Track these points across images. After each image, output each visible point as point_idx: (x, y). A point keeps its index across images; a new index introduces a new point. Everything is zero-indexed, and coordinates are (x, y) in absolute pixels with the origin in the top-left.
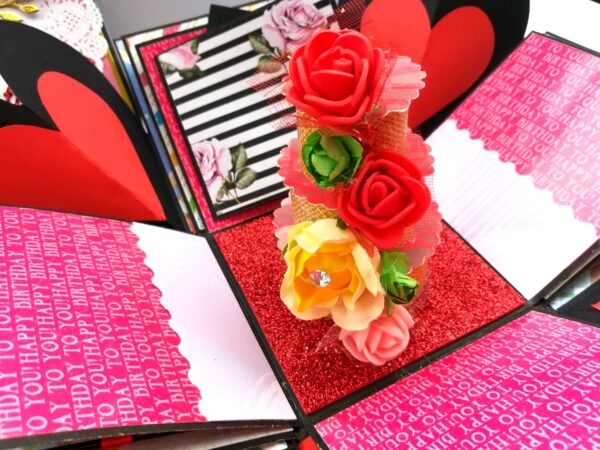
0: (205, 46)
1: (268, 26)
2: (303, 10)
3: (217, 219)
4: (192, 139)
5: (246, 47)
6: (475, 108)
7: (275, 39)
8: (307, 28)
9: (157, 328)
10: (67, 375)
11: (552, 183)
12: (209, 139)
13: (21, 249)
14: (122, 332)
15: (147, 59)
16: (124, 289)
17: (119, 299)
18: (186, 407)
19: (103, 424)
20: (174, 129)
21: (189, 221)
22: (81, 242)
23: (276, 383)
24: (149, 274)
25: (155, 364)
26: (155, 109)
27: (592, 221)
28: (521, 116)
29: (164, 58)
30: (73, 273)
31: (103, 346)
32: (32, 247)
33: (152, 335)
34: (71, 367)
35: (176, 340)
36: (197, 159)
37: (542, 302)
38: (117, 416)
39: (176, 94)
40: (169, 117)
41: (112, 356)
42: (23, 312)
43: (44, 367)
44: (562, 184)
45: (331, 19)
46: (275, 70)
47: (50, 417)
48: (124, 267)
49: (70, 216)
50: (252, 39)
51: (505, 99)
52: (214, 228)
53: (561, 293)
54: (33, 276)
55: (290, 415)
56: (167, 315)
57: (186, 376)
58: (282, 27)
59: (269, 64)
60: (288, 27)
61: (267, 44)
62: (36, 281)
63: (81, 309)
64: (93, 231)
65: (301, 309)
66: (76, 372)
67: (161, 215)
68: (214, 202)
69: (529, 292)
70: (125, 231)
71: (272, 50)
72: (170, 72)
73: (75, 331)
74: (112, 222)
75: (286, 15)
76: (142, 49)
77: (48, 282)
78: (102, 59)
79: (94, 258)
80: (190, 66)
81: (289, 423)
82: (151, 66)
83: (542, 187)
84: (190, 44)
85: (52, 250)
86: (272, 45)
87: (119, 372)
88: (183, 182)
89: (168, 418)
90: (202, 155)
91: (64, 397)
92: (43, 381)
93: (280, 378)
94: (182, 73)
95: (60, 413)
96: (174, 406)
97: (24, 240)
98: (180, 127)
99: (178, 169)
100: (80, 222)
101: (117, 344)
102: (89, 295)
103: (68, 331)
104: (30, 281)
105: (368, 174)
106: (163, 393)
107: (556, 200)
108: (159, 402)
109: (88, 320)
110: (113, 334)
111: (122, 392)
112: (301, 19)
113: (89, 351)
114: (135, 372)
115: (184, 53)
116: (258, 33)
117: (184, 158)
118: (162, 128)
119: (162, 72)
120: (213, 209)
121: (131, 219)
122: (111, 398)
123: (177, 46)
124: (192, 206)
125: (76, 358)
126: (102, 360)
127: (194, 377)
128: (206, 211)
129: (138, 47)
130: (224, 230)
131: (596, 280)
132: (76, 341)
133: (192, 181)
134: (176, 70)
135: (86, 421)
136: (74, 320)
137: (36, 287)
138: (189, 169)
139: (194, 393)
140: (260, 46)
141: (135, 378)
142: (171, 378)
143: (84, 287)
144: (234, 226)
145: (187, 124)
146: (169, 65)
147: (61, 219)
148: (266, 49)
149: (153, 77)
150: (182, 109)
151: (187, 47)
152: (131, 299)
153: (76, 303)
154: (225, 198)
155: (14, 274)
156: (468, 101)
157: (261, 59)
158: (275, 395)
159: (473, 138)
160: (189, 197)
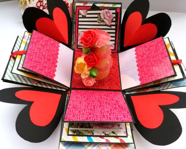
0: (89, 12)
1: (102, 13)
2: (110, 13)
3: (77, 48)
4: (79, 30)
5: (96, 16)
6: (140, 48)
7: (102, 17)
8: (109, 17)
9: (54, 63)
10: (37, 64)
11: (140, 71)
12: (82, 32)
13: (39, 42)
14: (48, 62)
15: (77, 9)
16: (52, 55)
17: (50, 56)
18: (52, 77)
19: (39, 73)
20: (77, 27)
21: (72, 46)
22: (49, 44)
23: (70, 81)
24: (58, 54)
25: (51, 69)
26: (75, 21)
27: (141, 81)
28: (146, 54)
29: (80, 11)
30: (45, 49)
31: (44, 62)
32: (41, 42)
33: (53, 64)
34: (38, 63)
35: (56, 66)
36: (79, 34)
37: (124, 91)
38: (41, 73)
39: (80, 20)
40: (77, 23)
41: (45, 64)
42: (35, 53)
43: (35, 62)
44: (142, 72)
45: (114, 17)
46: (100, 23)
47: (33, 69)
48: (54, 51)
49: (49, 38)
50: (98, 14)
51: (146, 49)
52: (76, 49)
53: (129, 92)
54: (39, 47)
55: (69, 87)
56: (57, 62)
57: (54, 72)
58: (104, 15)
59: (99, 21)
60: (106, 15)
61: (100, 17)
62: (39, 48)
63: (44, 56)
64: (52, 42)
65: (76, 71)
66: (39, 64)
67: (67, 43)
68: (78, 44)
69: (123, 88)
70: (58, 44)
71: (101, 18)
72: (80, 15)
73: (41, 59)
74: (56, 41)
75: (106, 12)
76: (77, 7)
77: (41, 49)
78: (71, 4)
79: (50, 47)
80: (84, 15)
81: (68, 87)
82: (77, 11)
83: (138, 71)
84: (86, 10)
85: (43, 44)
86: (101, 17)
87: (45, 67)
88: (74, 38)
89: (48, 77)
90: (80, 34)
91: (36, 67)
92: (34, 64)
93: (71, 80)
94: (82, 16)
95: (34, 69)
96: (50, 75)
97: (40, 40)
98: (78, 27)
99: (74, 35)
100: (50, 40)
101: (46, 63)
102: (46, 54)
103: (40, 58)
104: (38, 48)
105: (90, 55)
106: (50, 73)
107: (139, 75)
108: (48, 74)
109: (44, 58)
110: (47, 61)
111: (44, 70)
112: (109, 15)
113: (42, 62)
114: (47, 68)
115: (84, 12)
116: (99, 14)
117: (76, 33)
118: (75, 25)
119: (79, 14)
120: (77, 46)
121: (60, 42)
122: (42, 70)
123: (83, 9)
124: (74, 43)
125: (40, 62)
126: (43, 64)
127: (56, 73)
128: (76, 46)
129: (76, 6)
130: (77, 51)
131: (137, 92)
132: (40, 60)
133: (76, 38)
134: (81, 15)
135: (37, 71)
136: (42, 57)
137: (39, 49)
138: (76, 36)
139: (55, 75)
140: (99, 17)
141: (46, 69)
142: (52, 72)
143: (46, 52)
144: (80, 51)
145: (80, 27)
146: (81, 13)
147: (48, 38)
148: (100, 18)
149: (77, 14)
150: (80, 23)
151: (85, 11)
152: (52, 57)
153: (43, 54)
154: (80, 45)
155: (36, 46)
156: (141, 45)
157: (98, 19)
158: (68, 82)
159: (135, 54)
160: (74, 42)
